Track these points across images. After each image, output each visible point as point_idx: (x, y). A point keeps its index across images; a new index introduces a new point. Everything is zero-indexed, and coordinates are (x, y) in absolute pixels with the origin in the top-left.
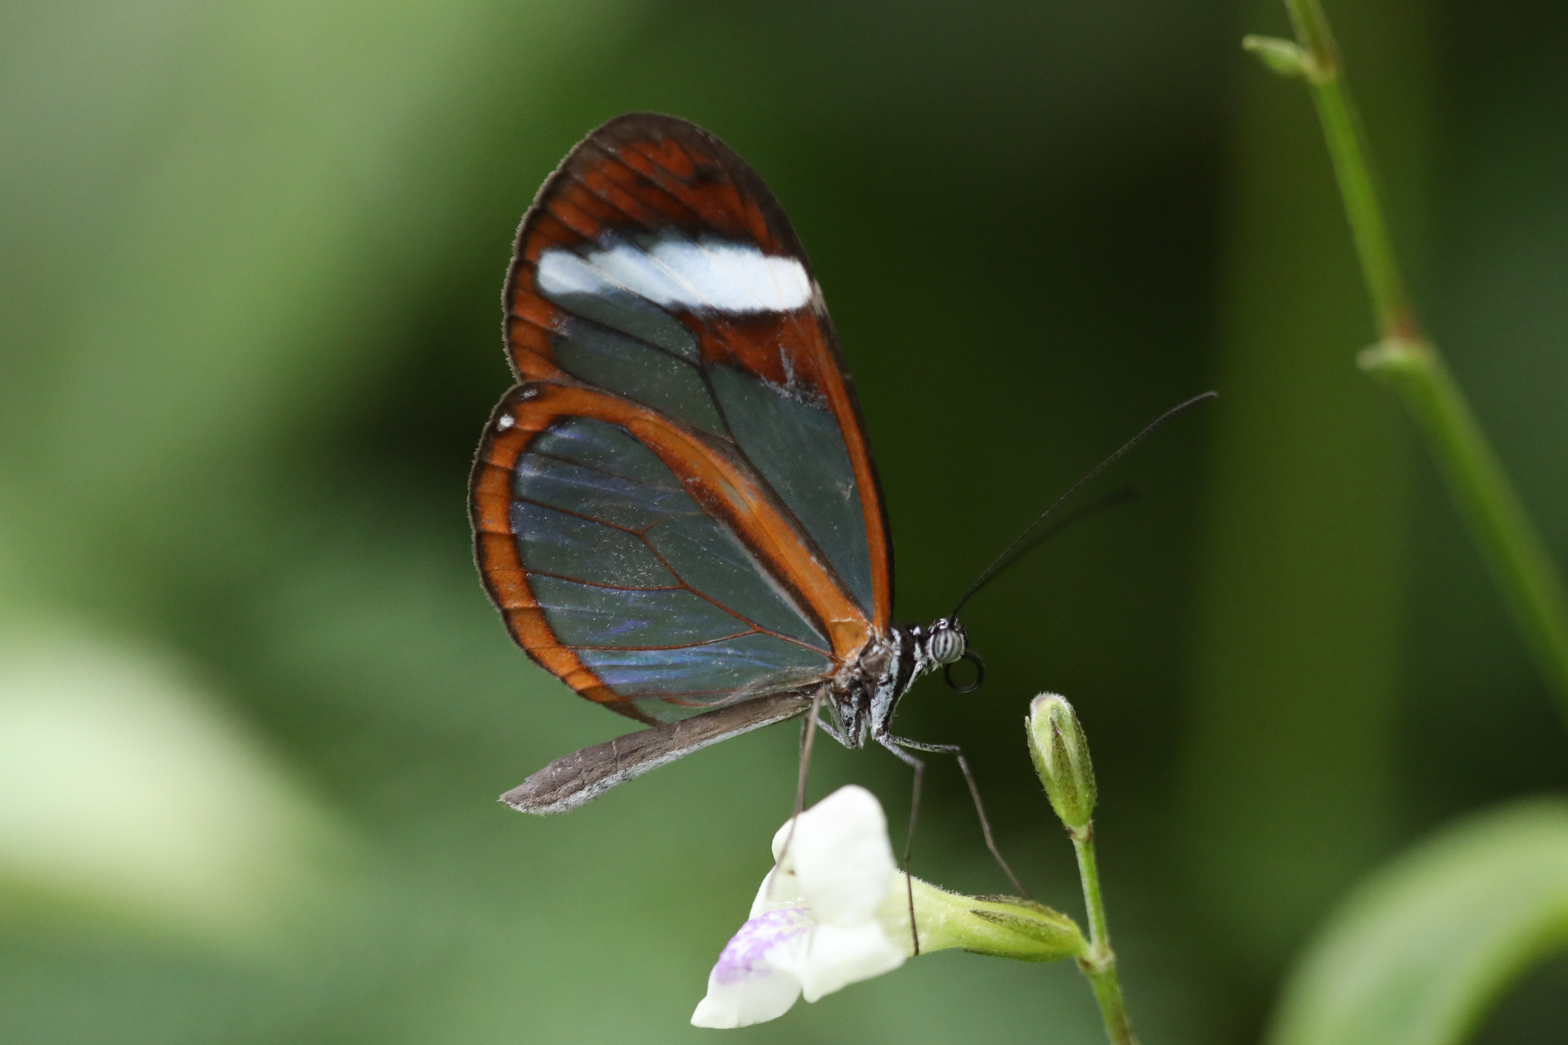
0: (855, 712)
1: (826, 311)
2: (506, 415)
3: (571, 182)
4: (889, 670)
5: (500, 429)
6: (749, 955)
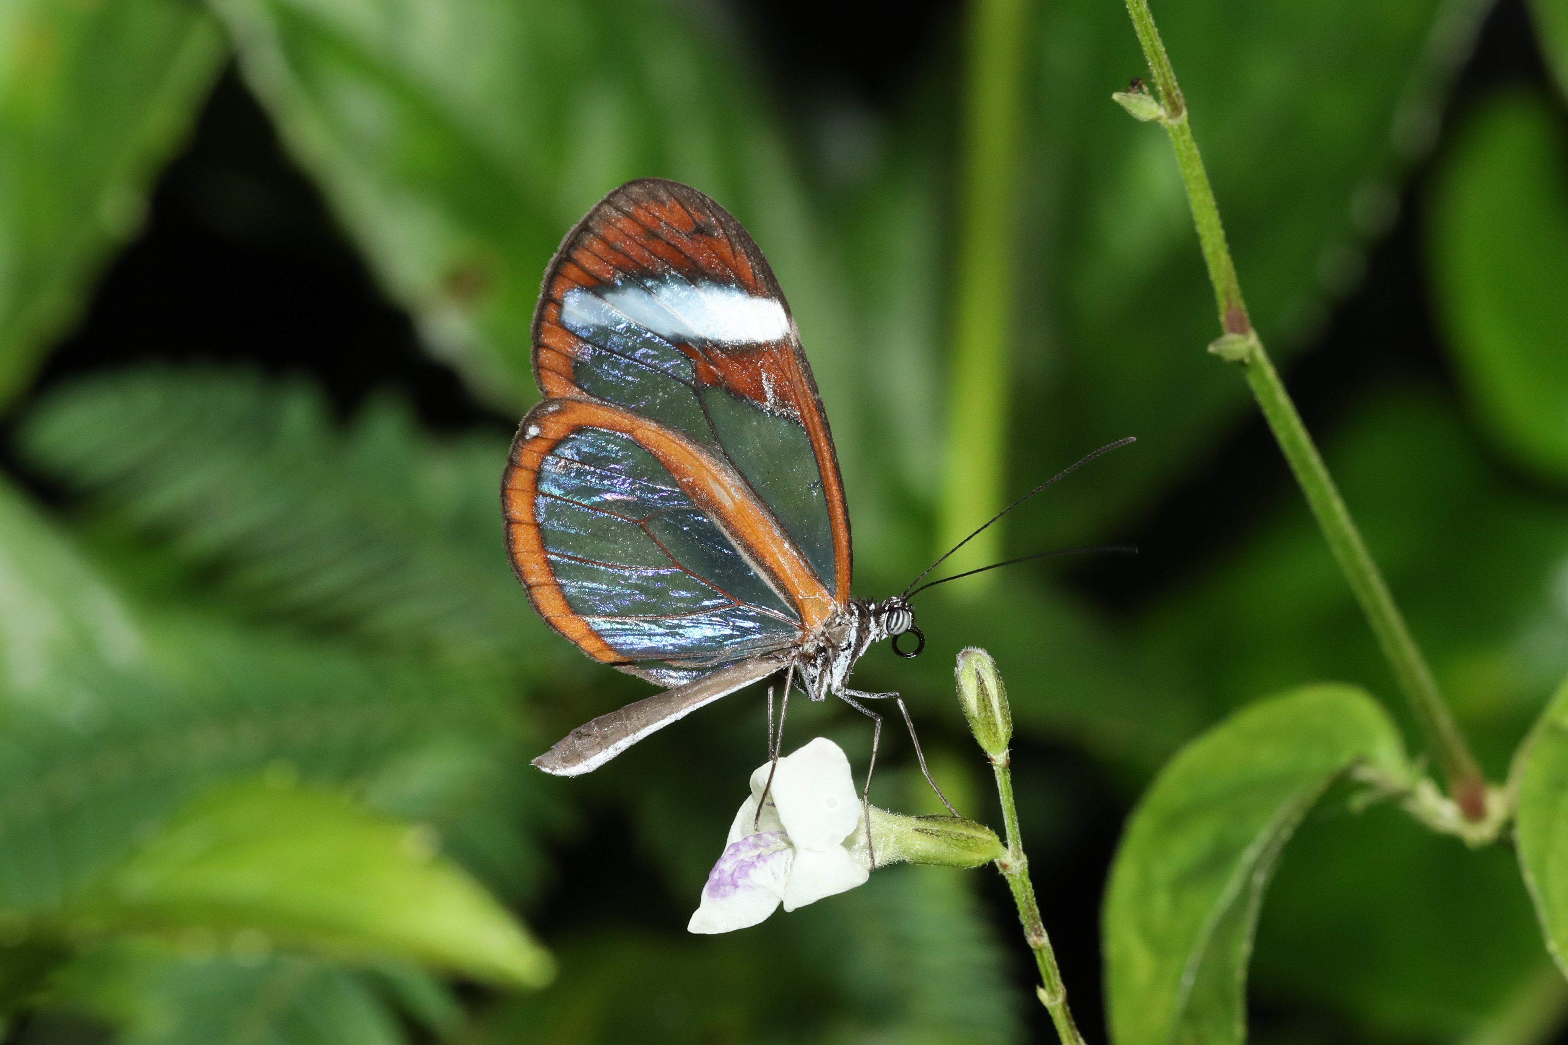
1: (800, 340)
2: (533, 426)
3: (592, 235)
4: (848, 639)
5: (528, 437)
6: (736, 874)
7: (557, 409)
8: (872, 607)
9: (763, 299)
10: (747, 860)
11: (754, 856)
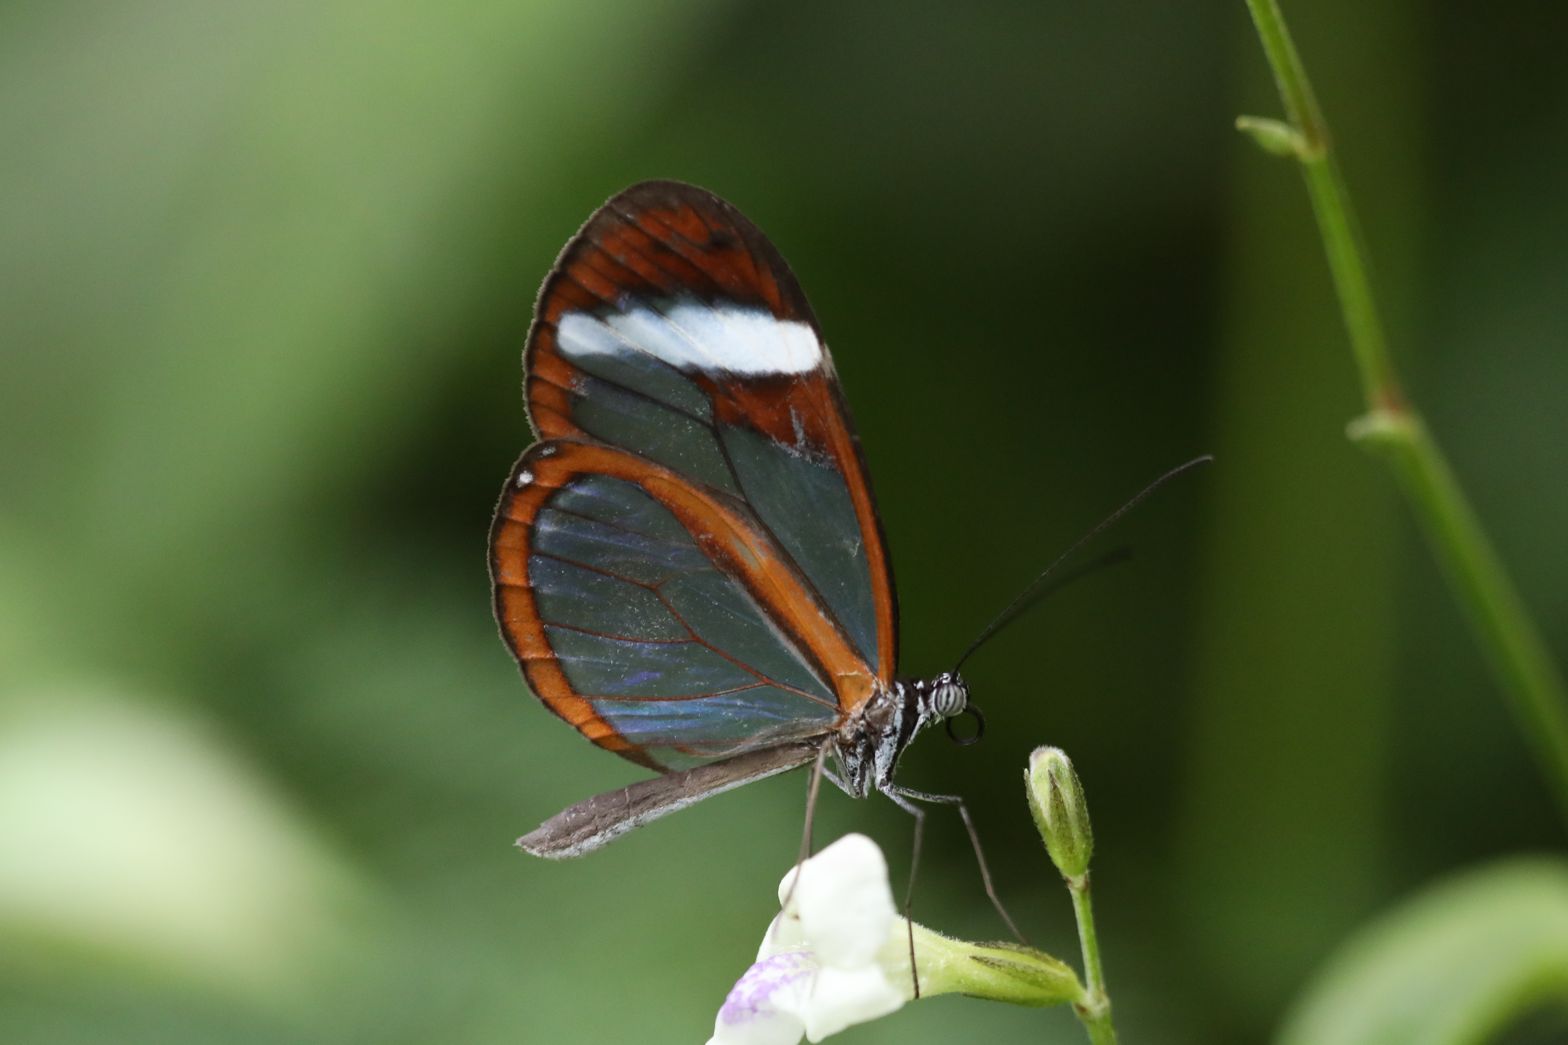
0: (859, 763)
1: (836, 374)
2: (525, 472)
3: (590, 247)
4: (893, 723)
5: (519, 486)
6: (756, 998)
9: (792, 324)
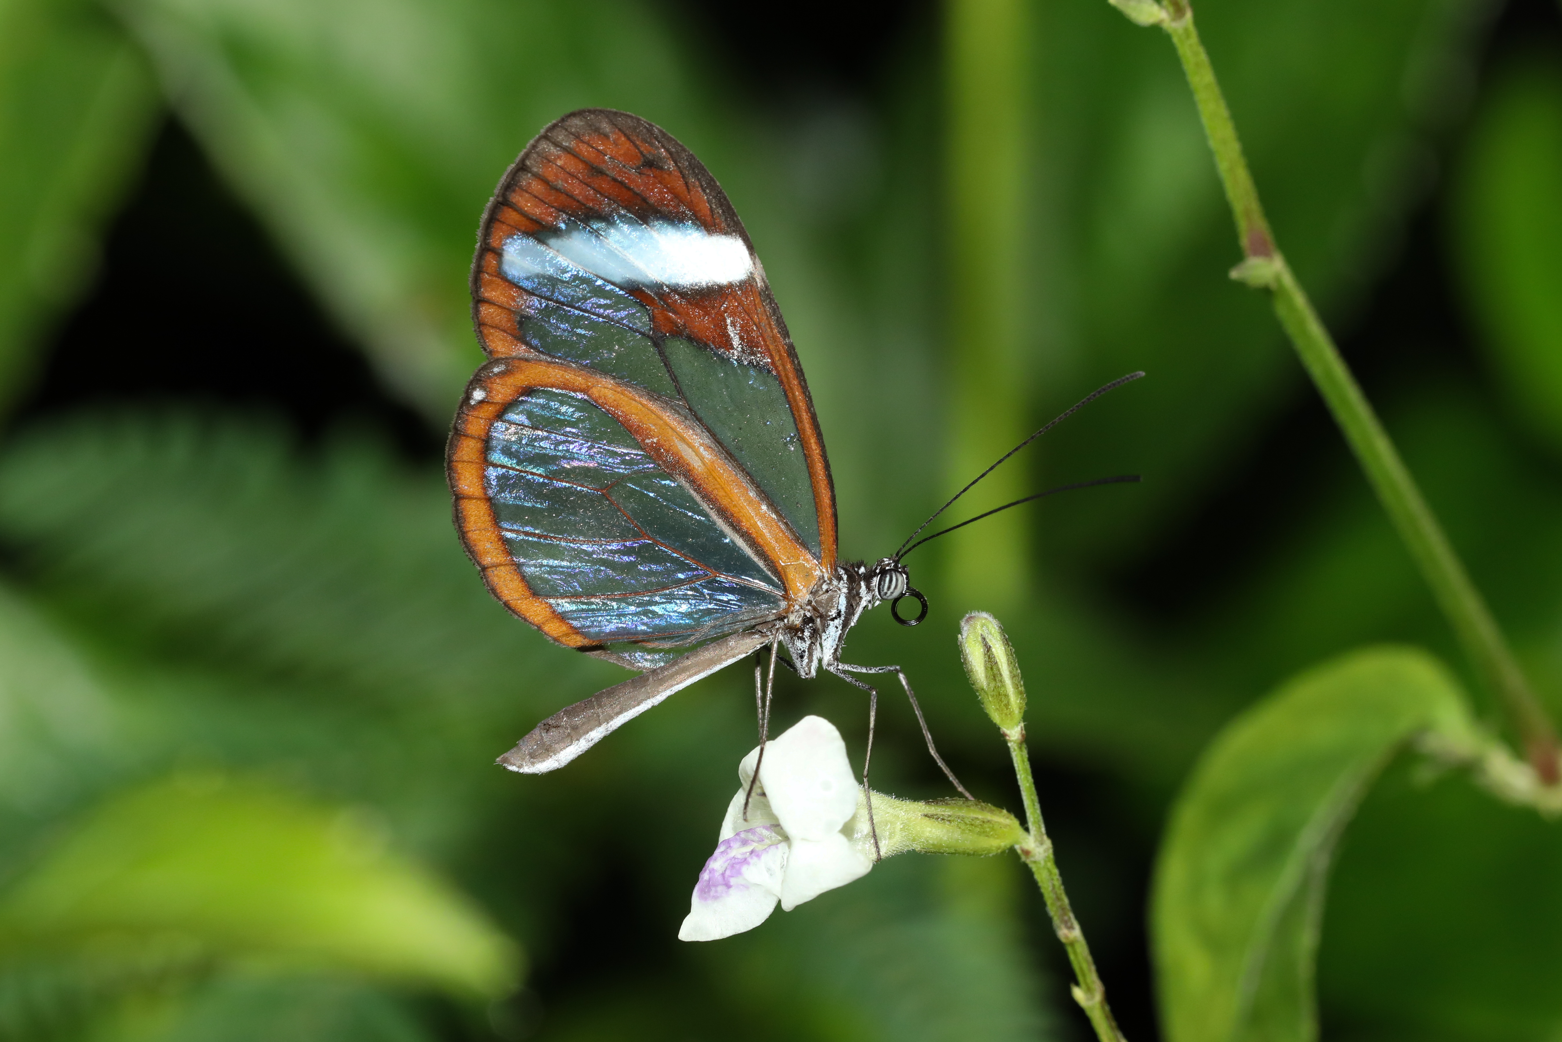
1: (767, 282)
3: (529, 175)
4: (838, 606)
5: (473, 403)
6: (728, 873)
7: (503, 369)
8: (862, 570)
9: (723, 236)
10: (739, 856)
11: (746, 853)
